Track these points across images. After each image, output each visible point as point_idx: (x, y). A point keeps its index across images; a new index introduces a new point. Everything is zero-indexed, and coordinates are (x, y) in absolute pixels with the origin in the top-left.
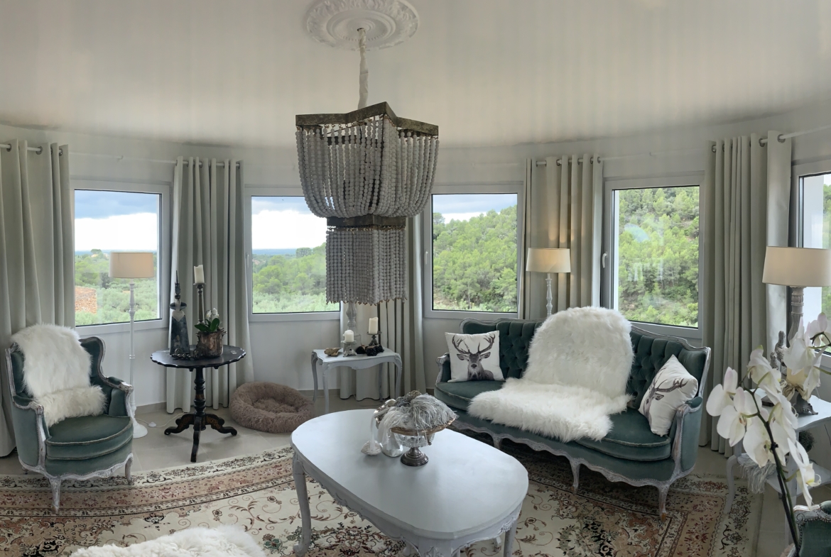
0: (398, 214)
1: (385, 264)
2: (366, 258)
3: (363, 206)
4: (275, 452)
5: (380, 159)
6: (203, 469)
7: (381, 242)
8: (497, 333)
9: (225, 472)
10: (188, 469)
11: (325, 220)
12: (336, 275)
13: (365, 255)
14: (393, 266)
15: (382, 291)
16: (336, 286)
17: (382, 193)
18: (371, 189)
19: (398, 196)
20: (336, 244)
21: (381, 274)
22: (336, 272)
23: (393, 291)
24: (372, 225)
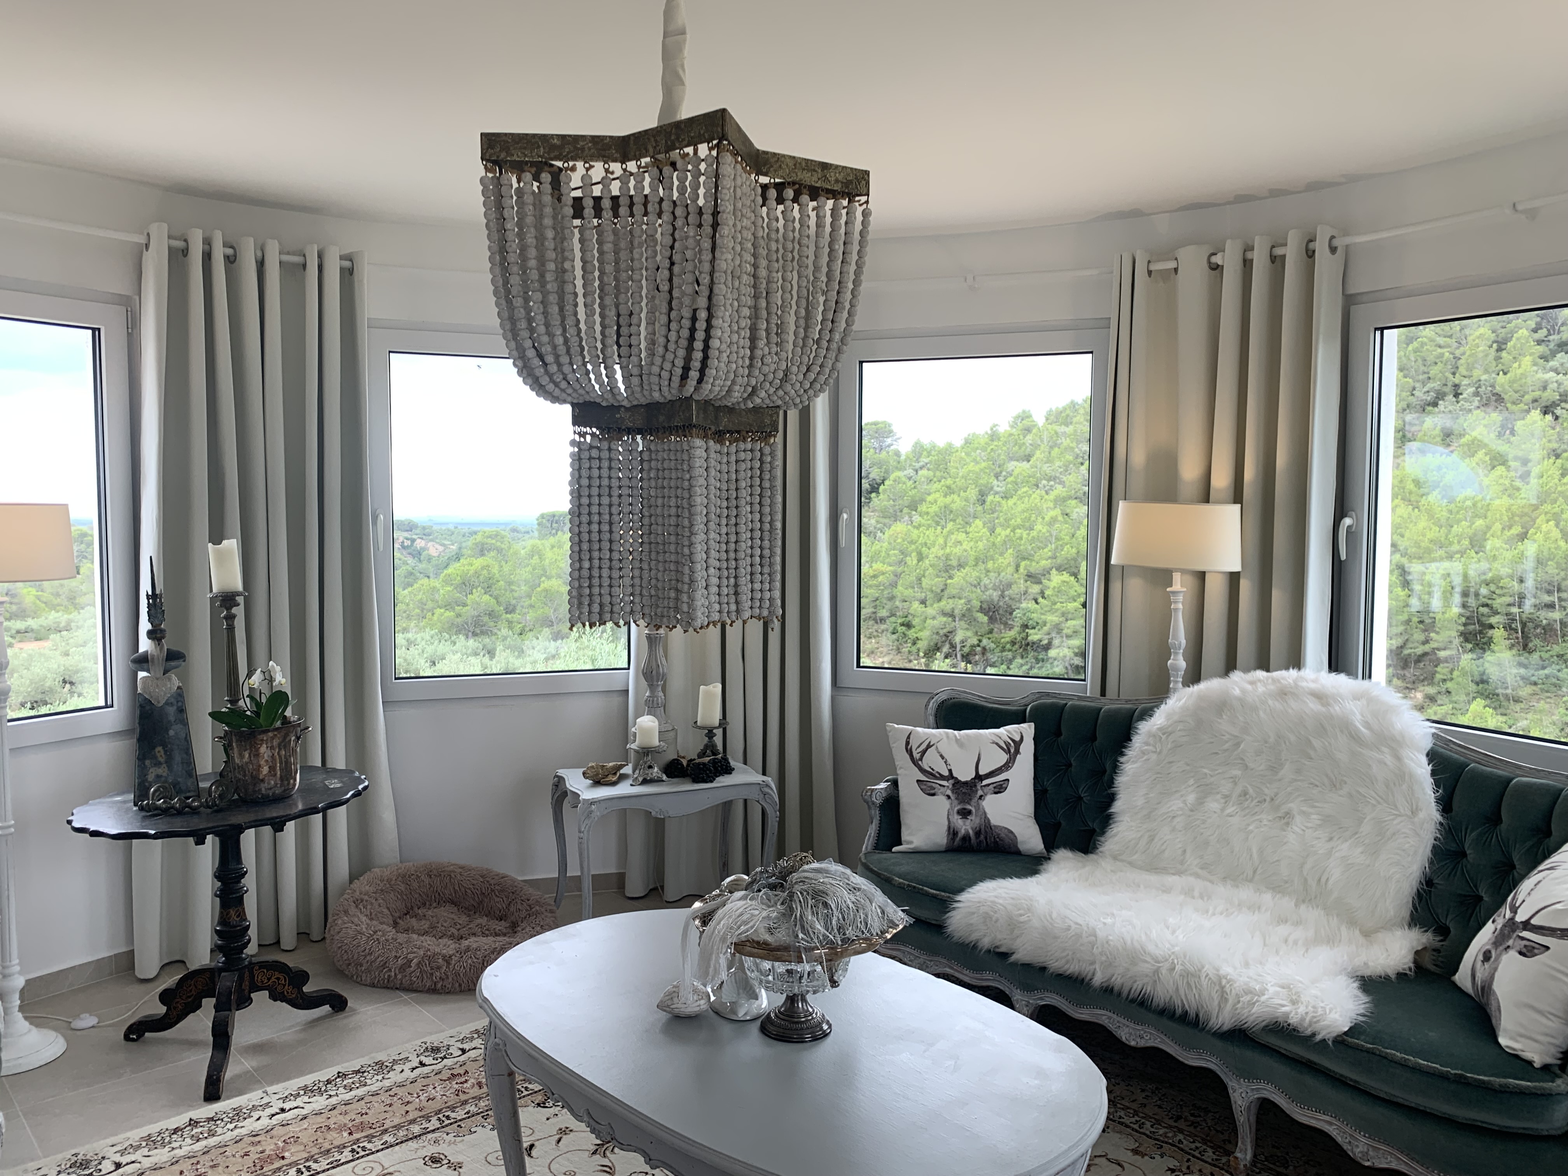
0: (758, 401)
1: (724, 530)
2: (673, 511)
3: (665, 375)
4: (452, 1042)
5: (710, 256)
6: (238, 1114)
7: (713, 472)
8: (1027, 730)
9: (304, 1112)
10: (193, 1123)
11: (566, 410)
12: (596, 554)
13: (673, 503)
14: (745, 536)
15: (714, 598)
16: (596, 581)
17: (715, 343)
18: (685, 333)
19: (759, 353)
20: (596, 473)
21: (713, 553)
22: (596, 546)
23: (745, 598)
24: (691, 426)
